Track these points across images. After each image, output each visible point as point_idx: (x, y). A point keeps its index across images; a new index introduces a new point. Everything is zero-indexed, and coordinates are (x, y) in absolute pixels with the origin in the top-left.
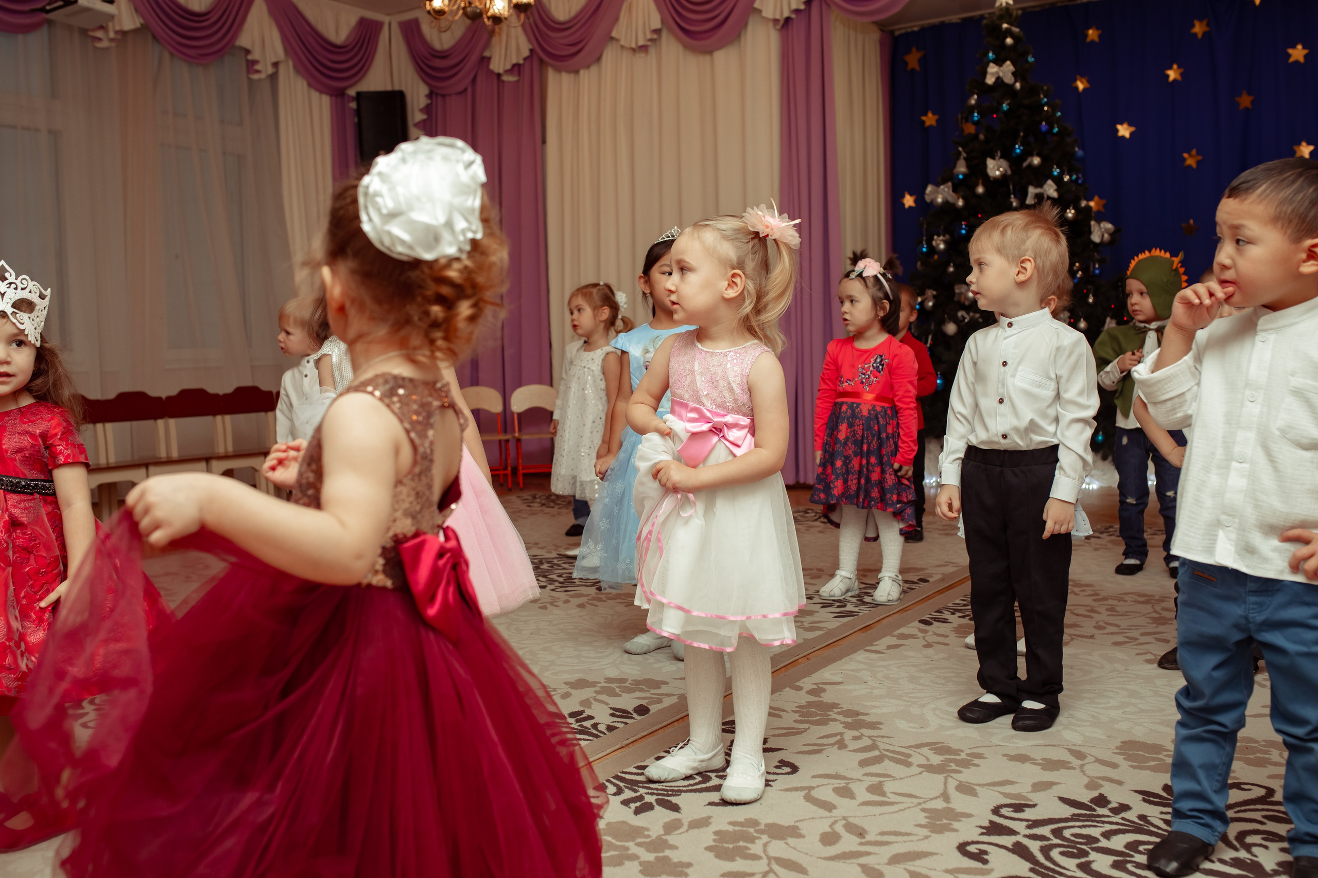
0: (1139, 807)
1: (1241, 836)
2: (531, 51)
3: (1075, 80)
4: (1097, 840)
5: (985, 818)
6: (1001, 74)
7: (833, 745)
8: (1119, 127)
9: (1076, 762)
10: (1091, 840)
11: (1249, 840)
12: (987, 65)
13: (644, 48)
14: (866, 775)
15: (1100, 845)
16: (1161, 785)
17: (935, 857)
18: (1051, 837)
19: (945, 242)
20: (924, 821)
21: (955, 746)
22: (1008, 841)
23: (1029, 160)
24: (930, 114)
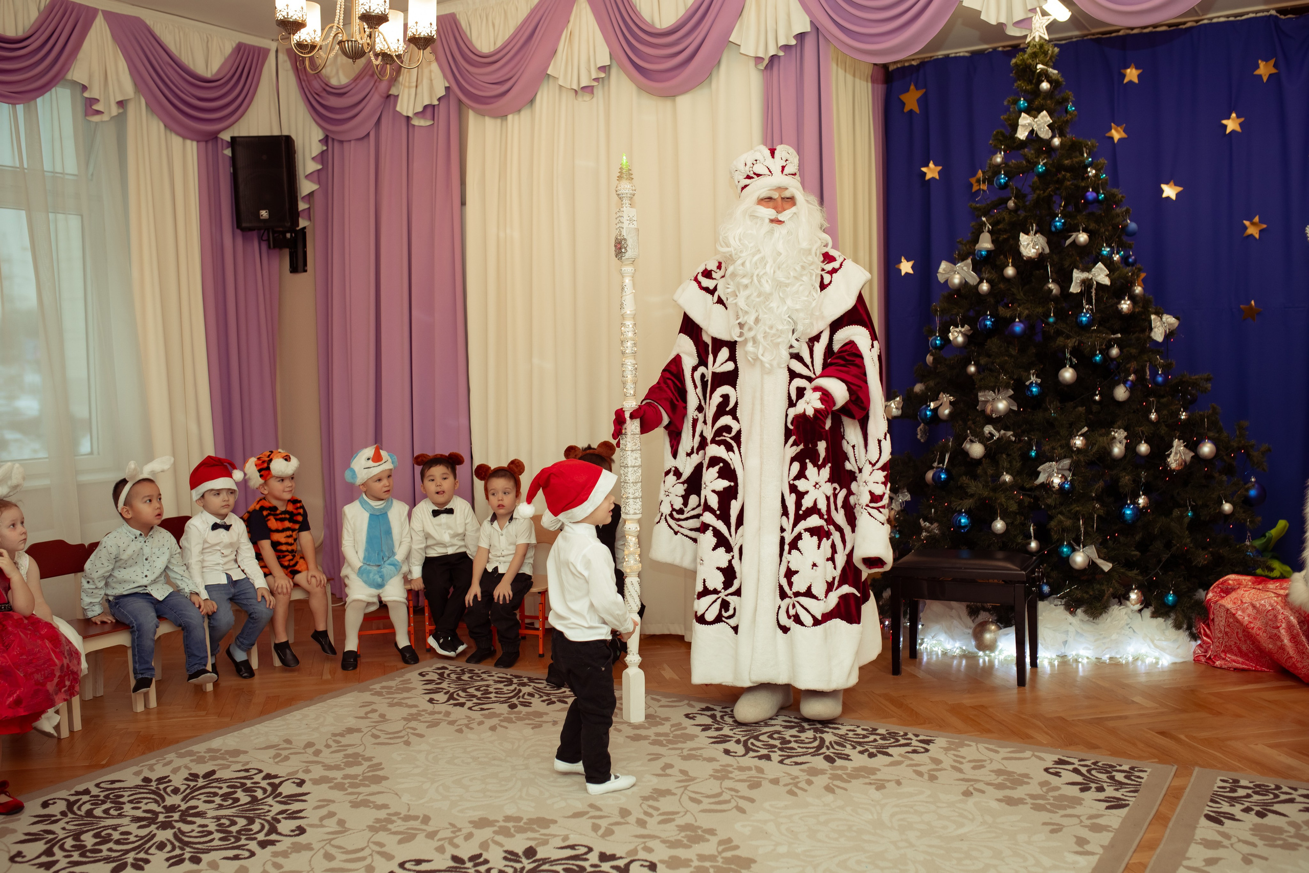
2: (447, 89)
3: (1109, 129)
6: (1035, 127)
8: (1164, 186)
12: (1018, 116)
13: (588, 90)
19: (964, 335)
23: (1073, 237)
24: (931, 165)
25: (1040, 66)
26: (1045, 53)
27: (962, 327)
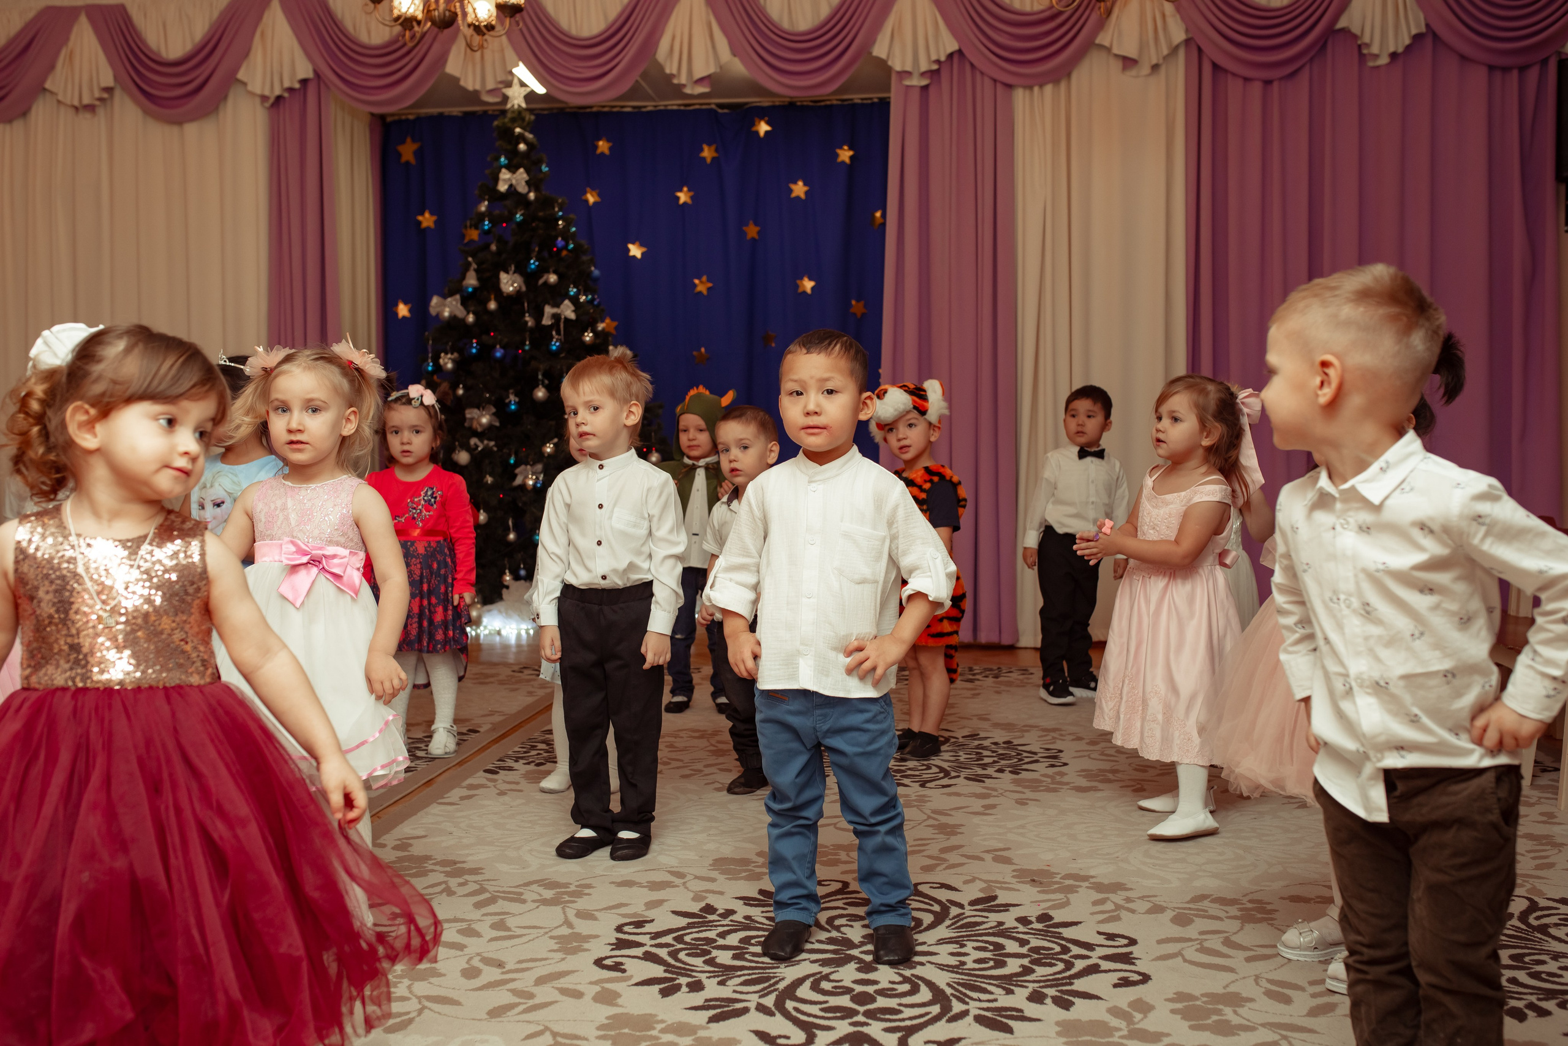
0: (742, 911)
1: (830, 921)
3: (585, 193)
4: (715, 941)
5: (613, 937)
6: (514, 182)
7: (441, 892)
8: (631, 246)
9: (678, 881)
10: (709, 941)
11: (837, 922)
12: (500, 171)
13: (90, 108)
14: (484, 915)
15: (718, 943)
16: (757, 891)
17: (576, 974)
18: (675, 943)
19: (454, 361)
20: (556, 947)
21: (563, 880)
22: (639, 952)
23: (545, 278)
24: (427, 215)
25: (518, 130)
26: (523, 119)
27: (452, 354)
